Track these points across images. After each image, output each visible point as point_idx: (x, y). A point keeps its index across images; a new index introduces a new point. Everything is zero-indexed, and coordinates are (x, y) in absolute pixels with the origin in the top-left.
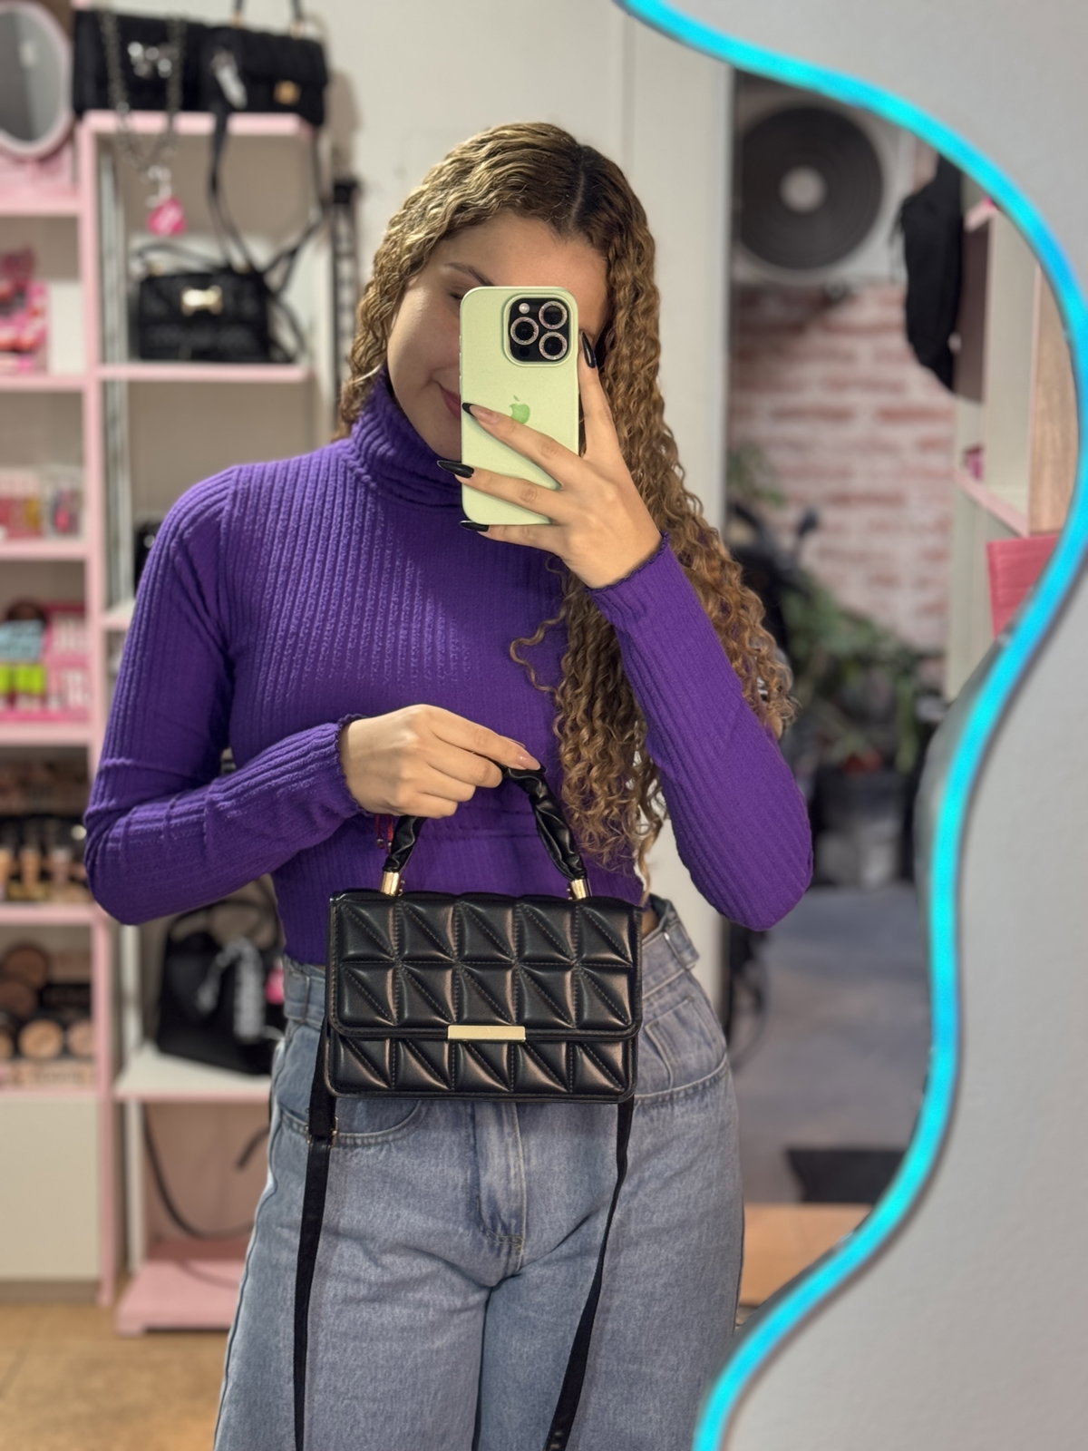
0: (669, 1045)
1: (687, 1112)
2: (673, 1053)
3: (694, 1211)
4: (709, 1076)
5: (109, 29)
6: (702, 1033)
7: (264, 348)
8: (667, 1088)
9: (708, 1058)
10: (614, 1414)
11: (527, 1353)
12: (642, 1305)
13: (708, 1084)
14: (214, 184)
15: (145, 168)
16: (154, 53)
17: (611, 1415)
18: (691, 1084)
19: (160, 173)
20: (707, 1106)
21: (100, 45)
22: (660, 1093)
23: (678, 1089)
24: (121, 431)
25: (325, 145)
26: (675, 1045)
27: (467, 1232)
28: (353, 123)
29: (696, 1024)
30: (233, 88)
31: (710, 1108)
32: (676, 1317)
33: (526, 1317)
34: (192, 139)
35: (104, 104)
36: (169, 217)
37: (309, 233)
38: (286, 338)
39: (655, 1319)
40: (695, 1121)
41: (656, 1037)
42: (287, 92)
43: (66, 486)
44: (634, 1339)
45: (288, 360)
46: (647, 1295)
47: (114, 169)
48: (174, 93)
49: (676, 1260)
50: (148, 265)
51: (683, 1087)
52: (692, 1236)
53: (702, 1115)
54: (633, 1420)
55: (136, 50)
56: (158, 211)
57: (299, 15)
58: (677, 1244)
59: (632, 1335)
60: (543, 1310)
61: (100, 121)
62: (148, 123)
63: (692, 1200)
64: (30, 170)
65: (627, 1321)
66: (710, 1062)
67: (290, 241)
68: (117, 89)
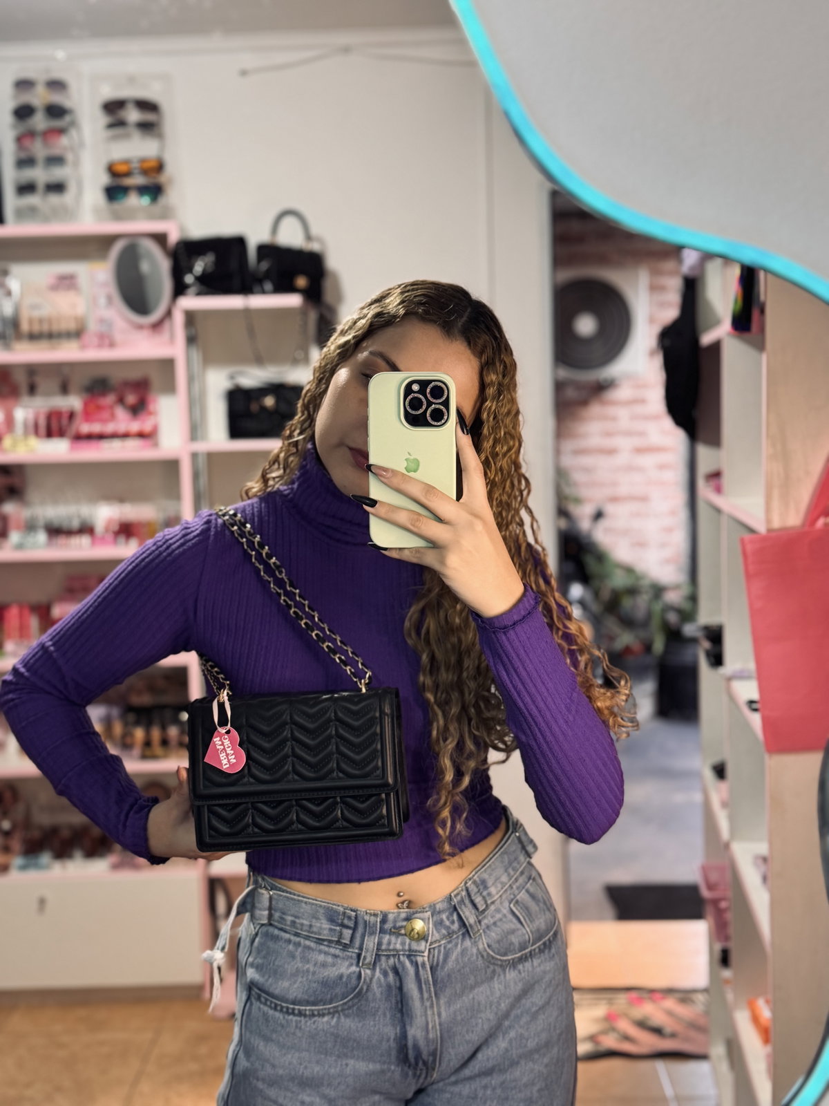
0: (527, 916)
1: (541, 962)
2: (531, 922)
4: (552, 933)
6: (544, 902)
8: (527, 948)
9: (550, 919)
13: (551, 939)
18: (541, 942)
23: (533, 948)
26: (531, 916)
27: (397, 1069)
41: (519, 911)
42: (301, 281)
51: (537, 945)
61: (190, 302)
66: (551, 923)
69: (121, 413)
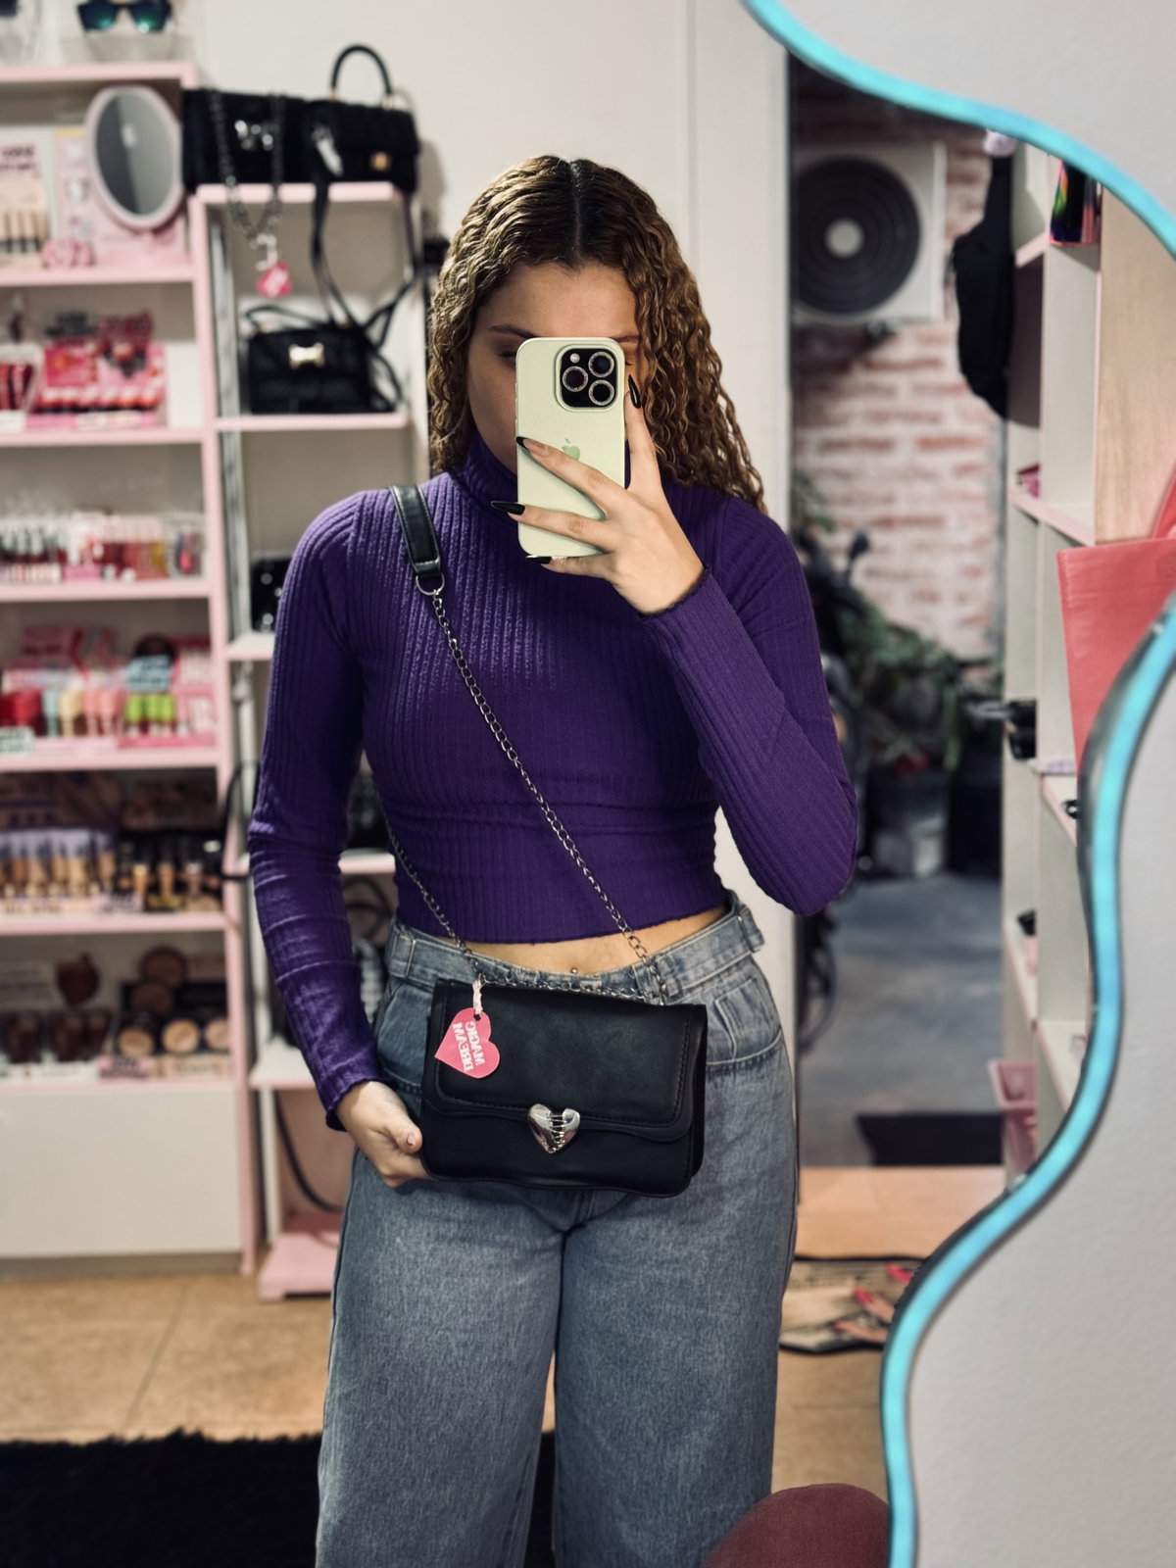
0: (735, 1019)
1: (746, 1080)
2: (738, 1027)
3: (753, 1172)
4: (766, 1049)
5: (216, 107)
6: (763, 1011)
7: (366, 399)
8: (730, 1058)
9: (766, 1032)
10: (683, 1355)
11: (604, 1300)
12: (707, 1255)
13: (764, 1056)
14: (317, 248)
15: (252, 236)
16: (256, 129)
17: (680, 1355)
18: (750, 1057)
19: (267, 239)
20: (763, 1077)
21: (208, 123)
22: (725, 1062)
23: (739, 1060)
24: (237, 479)
25: (416, 210)
26: (740, 1020)
28: (440, 188)
29: (758, 1002)
30: (333, 161)
31: (766, 1078)
32: (738, 1267)
33: (602, 1267)
34: (296, 207)
35: (215, 178)
36: (276, 281)
37: (403, 291)
38: (386, 388)
39: (719, 1268)
40: (753, 1090)
41: (724, 1011)
42: (380, 161)
43: (187, 530)
44: (700, 1286)
45: (389, 408)
46: (711, 1247)
47: (223, 239)
48: (278, 165)
49: (737, 1215)
50: (256, 324)
51: (745, 1058)
52: (751, 1193)
53: (760, 1084)
54: (701, 1359)
55: (241, 127)
56: (266, 274)
57: (389, 91)
58: (739, 1201)
59: (698, 1284)
60: (618, 1261)
61: (211, 194)
62: (255, 194)
63: (751, 1162)
64: (148, 238)
65: (694, 1271)
66: (767, 1037)
67: (387, 299)
68: (225, 162)
69: (105, 370)
